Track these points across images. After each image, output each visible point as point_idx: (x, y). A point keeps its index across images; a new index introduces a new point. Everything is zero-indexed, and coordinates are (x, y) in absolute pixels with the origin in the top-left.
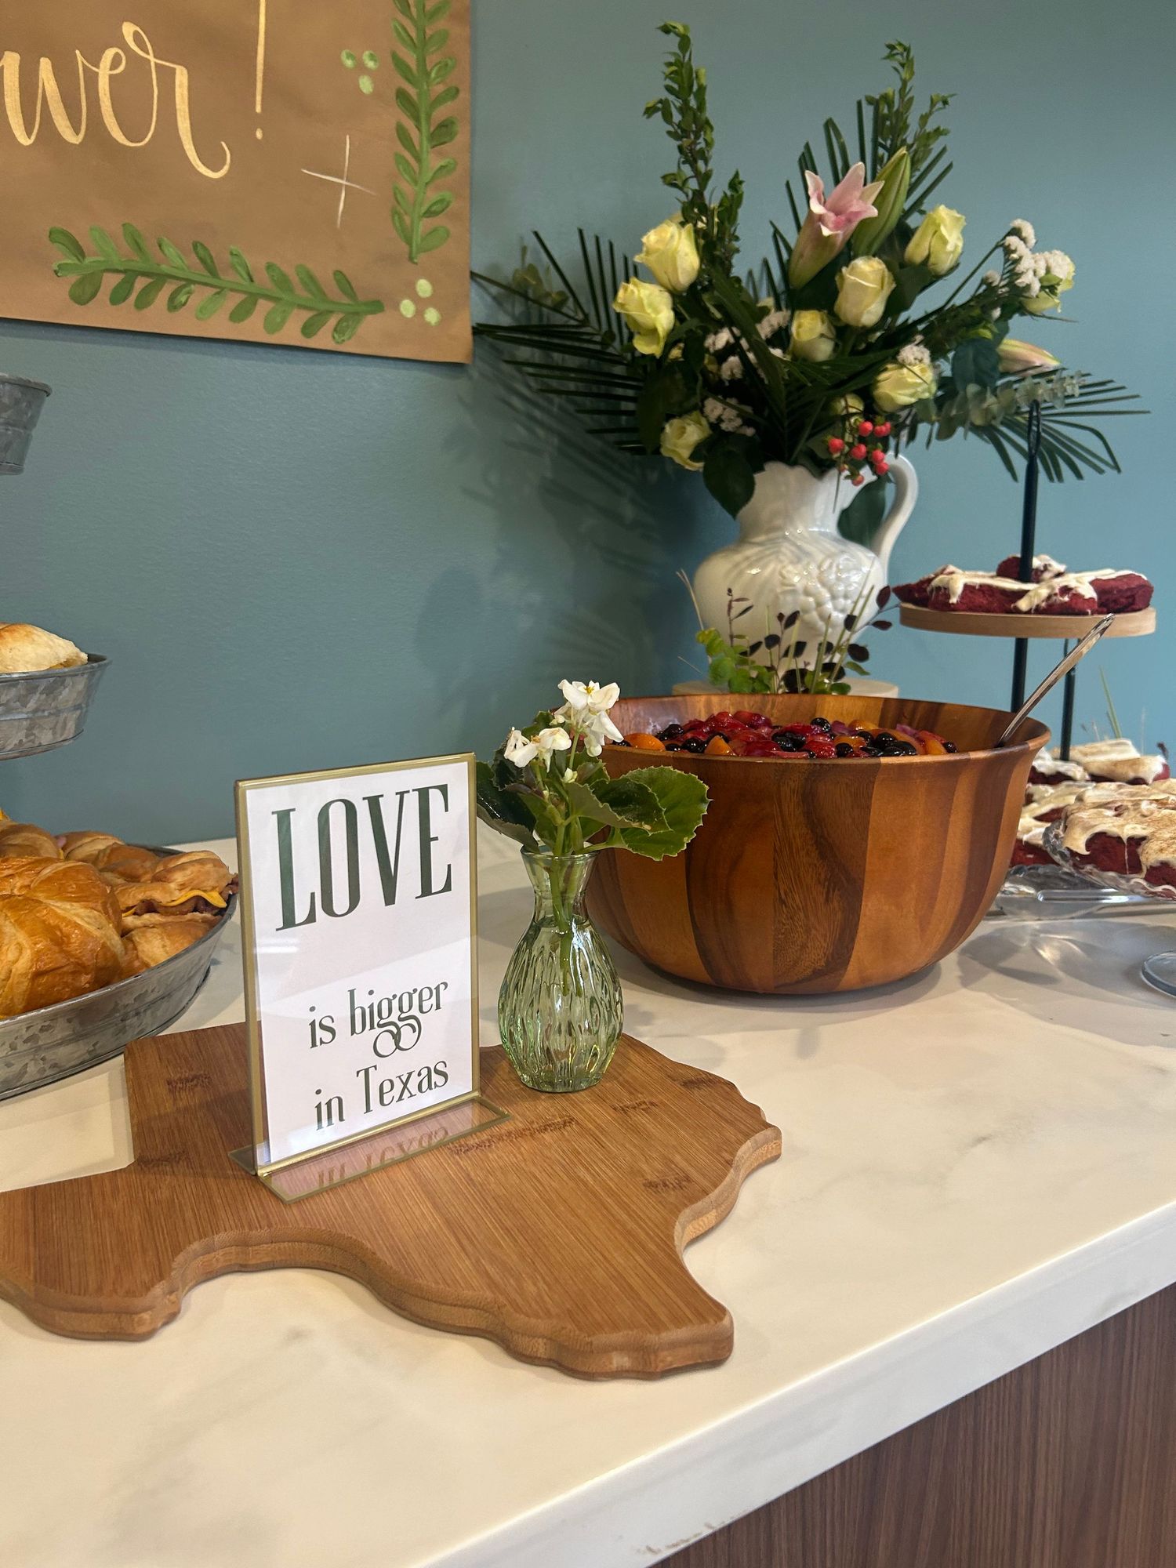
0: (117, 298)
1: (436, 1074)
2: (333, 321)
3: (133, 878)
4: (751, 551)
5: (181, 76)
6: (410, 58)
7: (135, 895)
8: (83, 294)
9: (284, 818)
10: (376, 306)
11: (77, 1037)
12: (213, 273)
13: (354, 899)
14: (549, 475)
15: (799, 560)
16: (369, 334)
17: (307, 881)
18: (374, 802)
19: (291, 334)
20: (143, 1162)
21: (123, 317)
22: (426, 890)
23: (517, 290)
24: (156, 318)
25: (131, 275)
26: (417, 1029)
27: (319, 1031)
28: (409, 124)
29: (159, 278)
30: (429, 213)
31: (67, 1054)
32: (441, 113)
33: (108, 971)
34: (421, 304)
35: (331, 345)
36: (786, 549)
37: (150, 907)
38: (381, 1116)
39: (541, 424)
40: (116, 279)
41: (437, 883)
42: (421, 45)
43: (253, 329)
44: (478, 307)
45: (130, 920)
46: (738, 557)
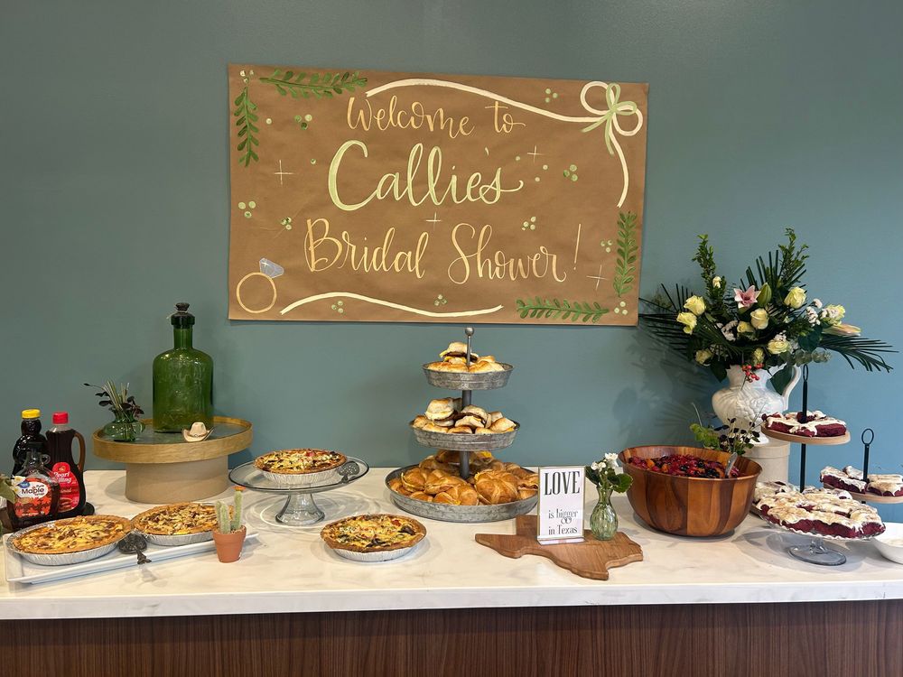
0: (532, 316)
1: (574, 530)
2: (593, 316)
3: (521, 478)
4: (729, 393)
5: (555, 257)
6: (623, 240)
7: (521, 483)
8: (523, 317)
9: (547, 474)
10: (607, 311)
11: (507, 512)
12: (558, 306)
13: (559, 491)
14: (664, 358)
15: (743, 399)
16: (605, 319)
17: (550, 487)
18: (564, 474)
19: (580, 321)
20: (518, 535)
21: (534, 321)
22: (574, 492)
23: (655, 302)
24: (542, 320)
25: (536, 309)
26: (571, 519)
27: (551, 516)
28: (621, 258)
29: (544, 309)
30: (626, 282)
31: (505, 515)
32: (631, 254)
33: (514, 499)
34: (622, 309)
35: (592, 324)
36: (740, 394)
37: (524, 486)
38: (561, 536)
39: (662, 342)
40: (532, 311)
41: (576, 491)
42: (626, 236)
43: (569, 321)
44: (640, 309)
45: (519, 488)
46: (724, 395)
